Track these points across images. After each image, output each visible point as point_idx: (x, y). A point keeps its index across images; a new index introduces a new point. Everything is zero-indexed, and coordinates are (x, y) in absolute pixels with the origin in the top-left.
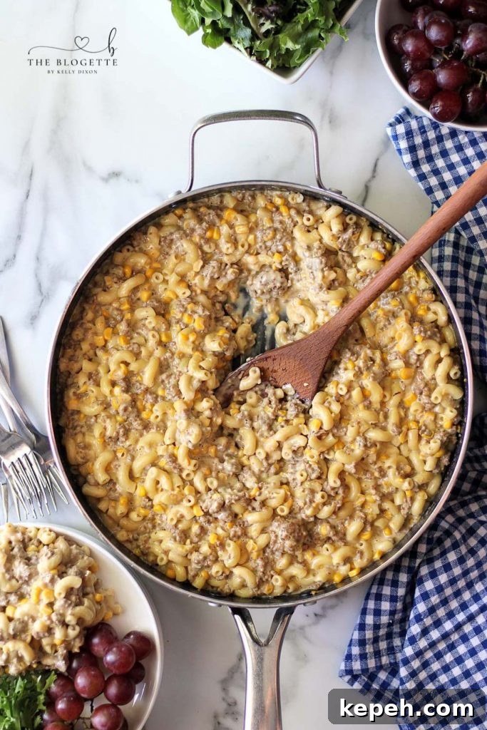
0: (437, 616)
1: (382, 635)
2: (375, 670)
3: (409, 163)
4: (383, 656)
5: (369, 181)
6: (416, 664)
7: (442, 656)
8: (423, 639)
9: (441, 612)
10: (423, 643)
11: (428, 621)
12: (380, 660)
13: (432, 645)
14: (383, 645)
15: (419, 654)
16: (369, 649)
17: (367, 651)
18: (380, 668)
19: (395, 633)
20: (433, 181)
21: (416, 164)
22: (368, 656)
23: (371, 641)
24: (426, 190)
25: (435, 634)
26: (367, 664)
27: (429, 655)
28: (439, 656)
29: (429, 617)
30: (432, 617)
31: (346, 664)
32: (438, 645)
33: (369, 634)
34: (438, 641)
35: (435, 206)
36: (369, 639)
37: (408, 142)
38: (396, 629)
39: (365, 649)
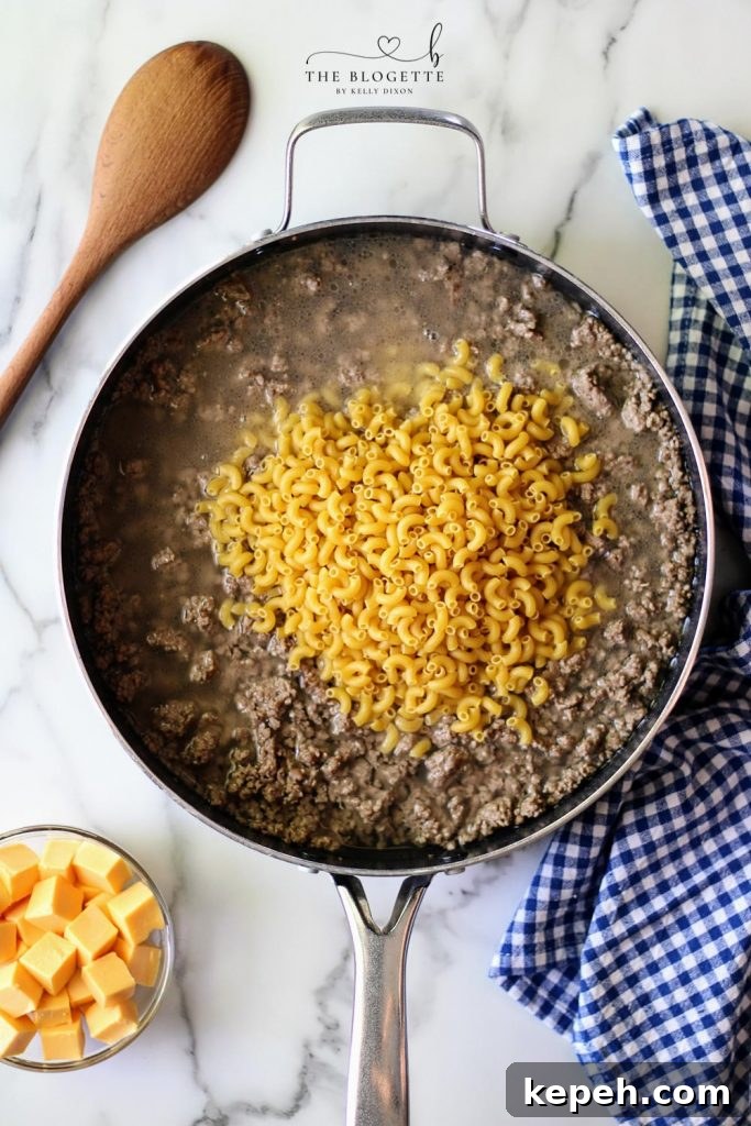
0: (642, 887)
1: (559, 918)
2: (545, 969)
3: (642, 197)
4: (558, 948)
5: (562, 225)
6: (607, 959)
7: (647, 949)
8: (619, 922)
9: (649, 883)
10: (619, 929)
11: (629, 895)
12: (554, 955)
13: (633, 931)
14: (559, 932)
15: (612, 944)
16: (539, 938)
17: (536, 941)
18: (552, 965)
19: (578, 914)
20: (679, 227)
21: (653, 198)
22: (537, 948)
23: (543, 927)
24: (667, 239)
25: (638, 916)
26: (533, 961)
27: (627, 946)
28: (642, 948)
29: (631, 889)
30: (635, 889)
31: (502, 960)
32: (642, 932)
33: (541, 916)
34: (643, 925)
35: (678, 265)
36: (540, 924)
37: (644, 163)
38: (580, 907)
39: (532, 939)
